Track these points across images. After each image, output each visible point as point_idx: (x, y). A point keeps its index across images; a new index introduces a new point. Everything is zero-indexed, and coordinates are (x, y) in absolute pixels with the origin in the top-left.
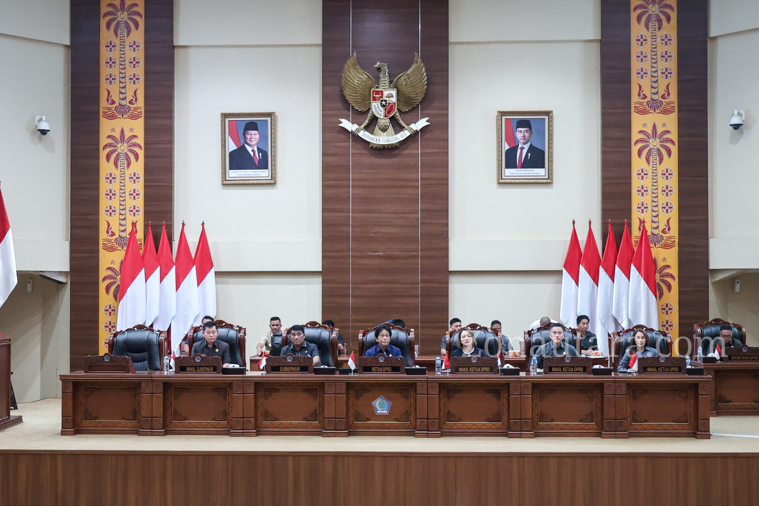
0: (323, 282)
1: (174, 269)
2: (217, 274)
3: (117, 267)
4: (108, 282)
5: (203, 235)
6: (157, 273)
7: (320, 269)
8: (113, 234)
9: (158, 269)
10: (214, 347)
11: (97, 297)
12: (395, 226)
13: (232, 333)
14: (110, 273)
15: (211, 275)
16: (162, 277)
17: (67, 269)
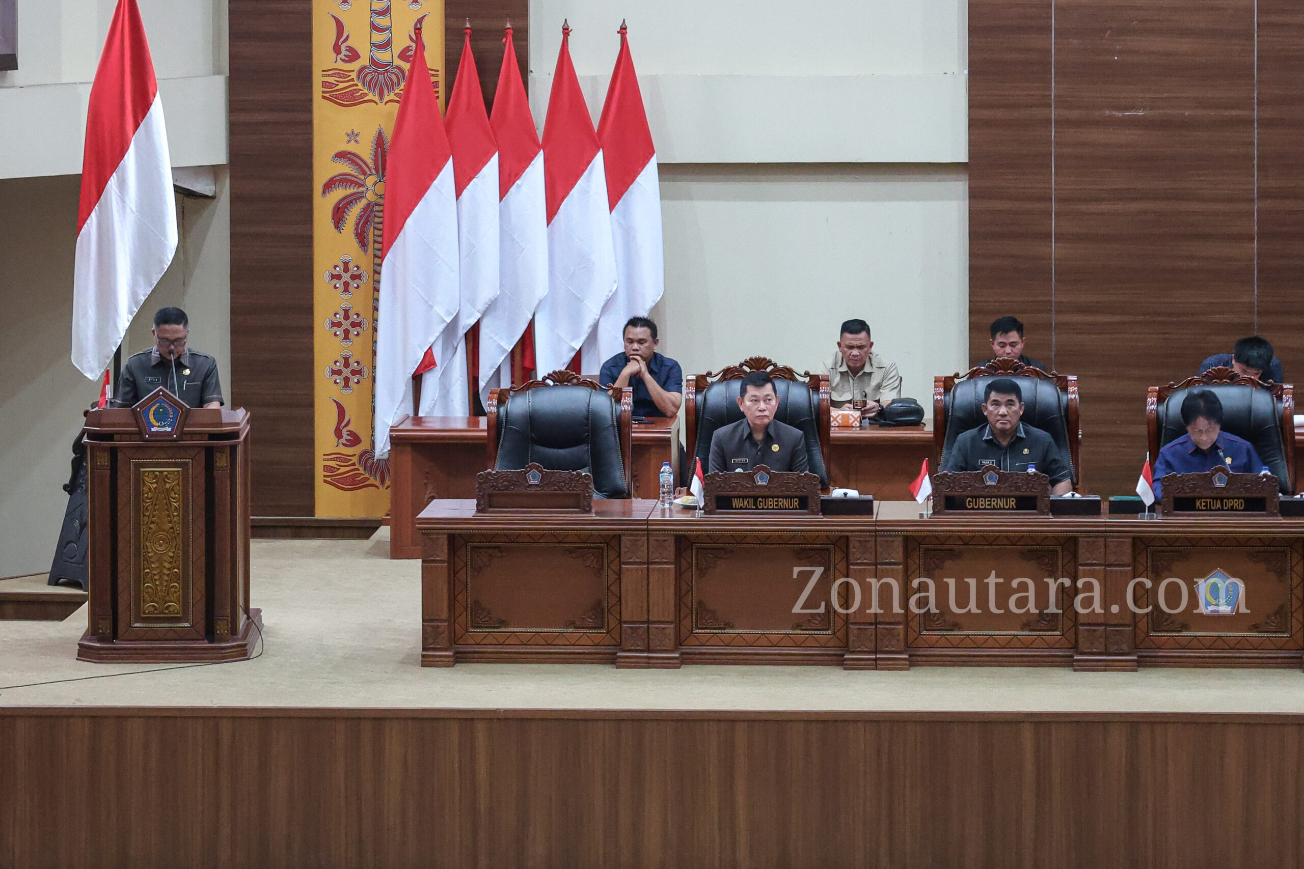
0: (974, 195)
1: (539, 162)
2: (665, 170)
3: (365, 150)
4: (338, 194)
5: (624, 64)
6: (491, 169)
7: (963, 158)
8: (353, 56)
9: (495, 159)
10: (769, 439)
11: (307, 240)
12: (1183, 32)
13: (798, 394)
14: (344, 168)
15: (648, 176)
16: (506, 183)
17: (220, 157)
